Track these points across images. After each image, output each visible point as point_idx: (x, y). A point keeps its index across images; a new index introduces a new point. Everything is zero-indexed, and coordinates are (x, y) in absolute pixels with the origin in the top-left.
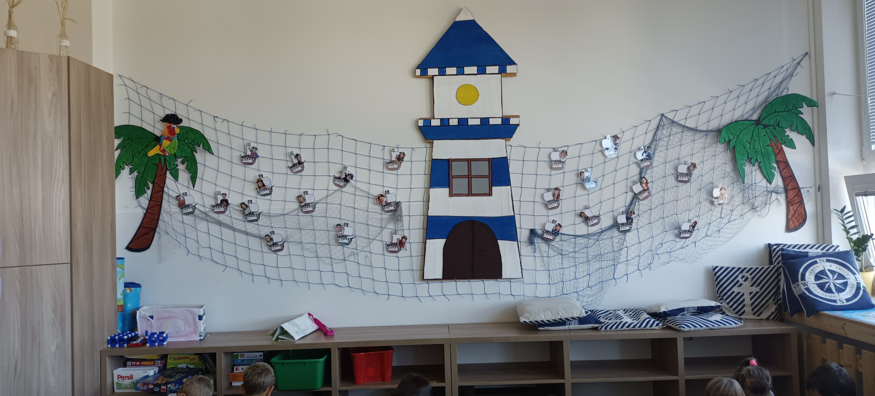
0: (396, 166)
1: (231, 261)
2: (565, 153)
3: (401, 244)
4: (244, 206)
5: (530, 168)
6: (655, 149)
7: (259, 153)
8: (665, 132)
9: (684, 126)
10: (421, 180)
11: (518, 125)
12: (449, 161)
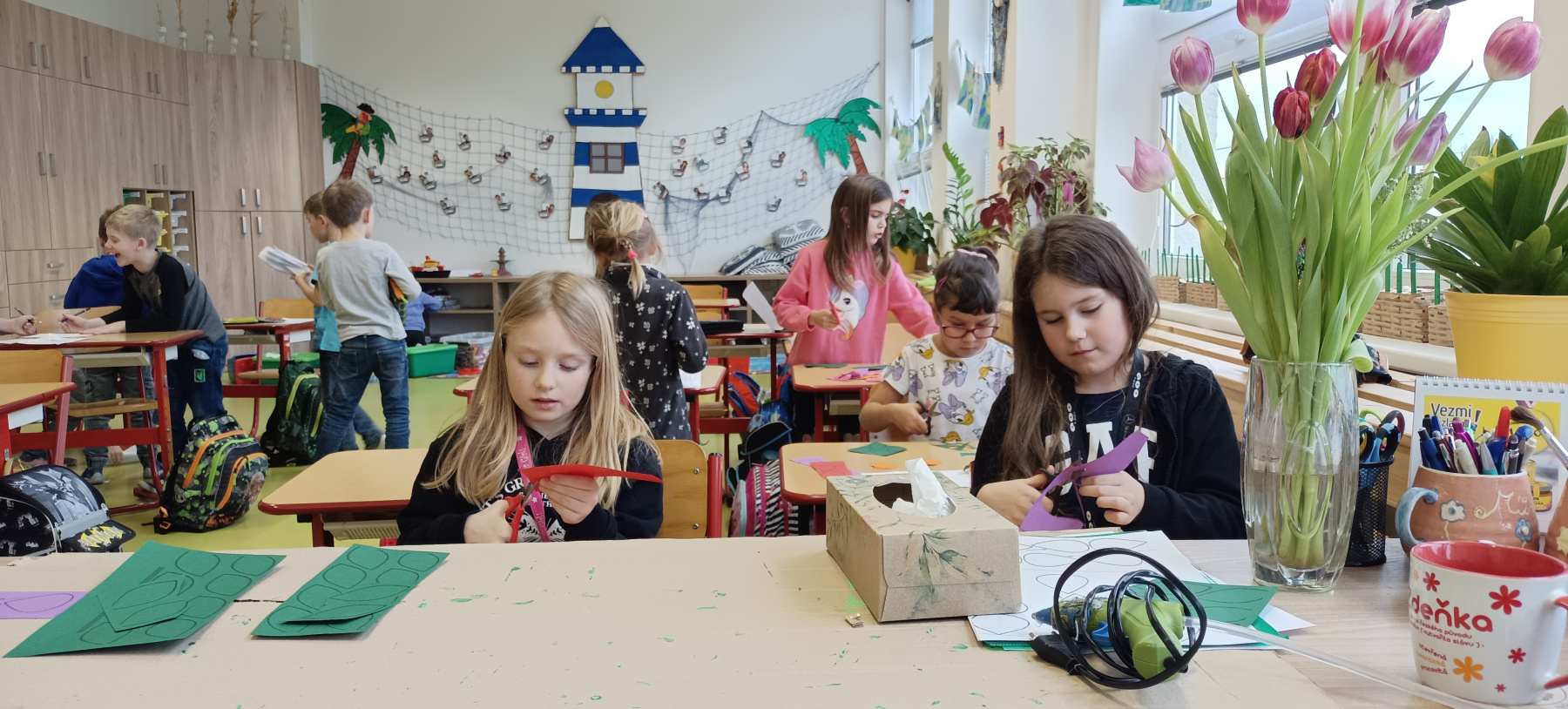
0: (546, 146)
1: (413, 222)
2: (683, 141)
3: (550, 210)
4: (422, 178)
5: (655, 151)
6: (756, 140)
7: (434, 132)
8: (763, 125)
9: (779, 122)
10: (568, 158)
11: (645, 116)
12: (589, 144)
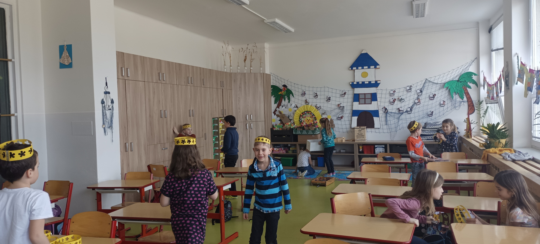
0: (343, 96)
2: (394, 91)
3: (342, 117)
5: (383, 96)
7: (306, 93)
8: (427, 84)
9: (433, 83)
10: (351, 100)
11: (380, 83)
12: (359, 94)
